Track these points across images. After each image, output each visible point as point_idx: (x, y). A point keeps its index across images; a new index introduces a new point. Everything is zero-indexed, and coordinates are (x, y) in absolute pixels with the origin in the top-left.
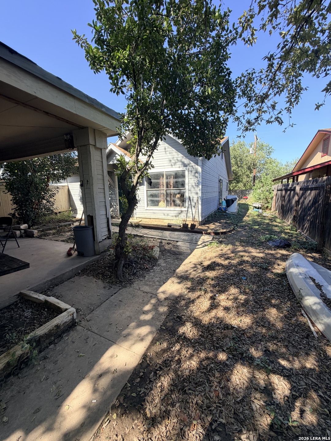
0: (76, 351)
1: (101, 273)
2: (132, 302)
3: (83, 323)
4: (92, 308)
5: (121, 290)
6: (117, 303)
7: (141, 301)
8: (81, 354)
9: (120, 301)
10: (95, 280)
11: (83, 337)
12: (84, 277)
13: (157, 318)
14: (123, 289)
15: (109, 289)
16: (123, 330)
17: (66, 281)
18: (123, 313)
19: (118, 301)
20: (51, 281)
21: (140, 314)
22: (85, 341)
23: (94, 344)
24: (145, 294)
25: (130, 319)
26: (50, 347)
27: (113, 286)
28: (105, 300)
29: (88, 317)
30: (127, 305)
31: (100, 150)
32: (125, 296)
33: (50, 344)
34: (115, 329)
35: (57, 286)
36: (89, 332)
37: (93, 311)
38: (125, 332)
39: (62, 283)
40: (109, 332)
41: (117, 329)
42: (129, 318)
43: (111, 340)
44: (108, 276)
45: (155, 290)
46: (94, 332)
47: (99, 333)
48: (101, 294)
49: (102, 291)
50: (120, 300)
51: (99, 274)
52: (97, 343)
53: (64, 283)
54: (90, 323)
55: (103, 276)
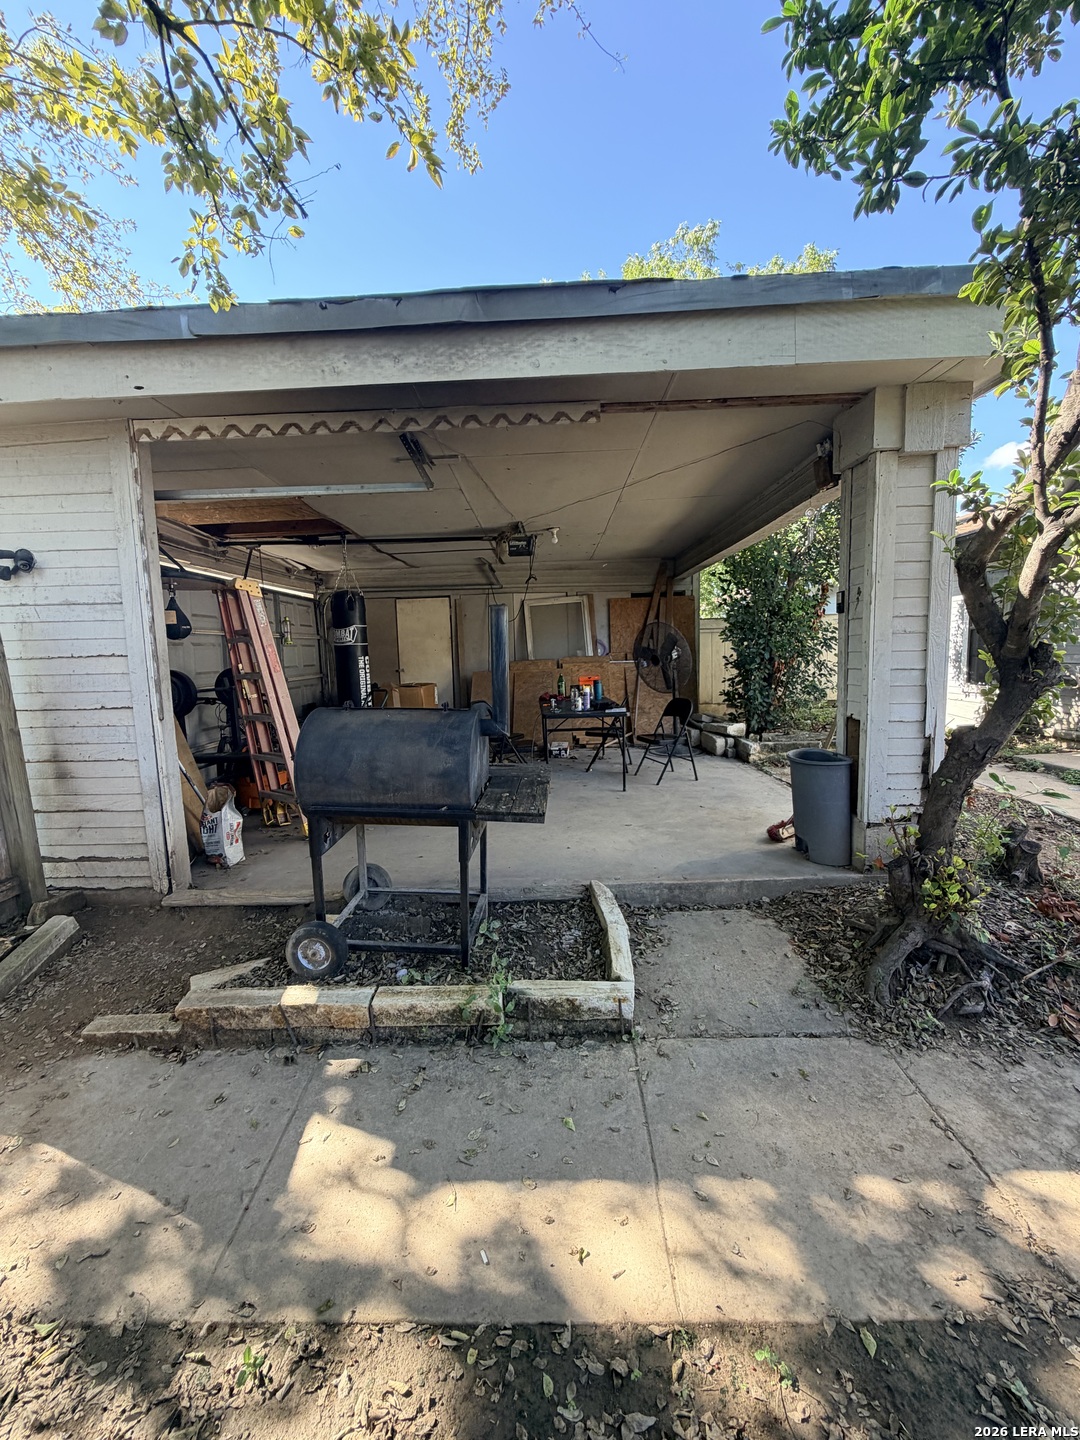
0: (573, 1101)
1: (823, 937)
2: (843, 1116)
3: (645, 1049)
4: (702, 1028)
5: (844, 1042)
6: (787, 1073)
7: (885, 1140)
8: (570, 1120)
9: (804, 1075)
10: (788, 949)
11: (613, 1082)
12: (764, 922)
13: (883, 1275)
14: (854, 1043)
15: (804, 1007)
16: (713, 1170)
17: (712, 909)
18: (772, 1122)
19: (793, 1069)
20: (670, 888)
21: (827, 1181)
22: (606, 1099)
23: (613, 1126)
24: (938, 1132)
25: (773, 1163)
26: (546, 1044)
27: (829, 1010)
28: (759, 1032)
29: (667, 1044)
30: (811, 1107)
31: (927, 462)
32: (838, 1072)
33: (553, 1036)
34: (697, 1144)
35: (681, 909)
36: (635, 1085)
37: (696, 1036)
38: (712, 1186)
39: (698, 909)
40: (675, 1135)
41: (704, 1149)
42: (773, 1157)
43: (657, 1162)
44: (837, 964)
45: (1008, 1159)
46: (642, 1096)
47: (649, 1112)
48: (764, 1004)
49: (776, 1000)
50: (807, 1070)
51: (816, 937)
52: (623, 1131)
53: (704, 912)
54: (659, 1062)
55: (823, 951)
